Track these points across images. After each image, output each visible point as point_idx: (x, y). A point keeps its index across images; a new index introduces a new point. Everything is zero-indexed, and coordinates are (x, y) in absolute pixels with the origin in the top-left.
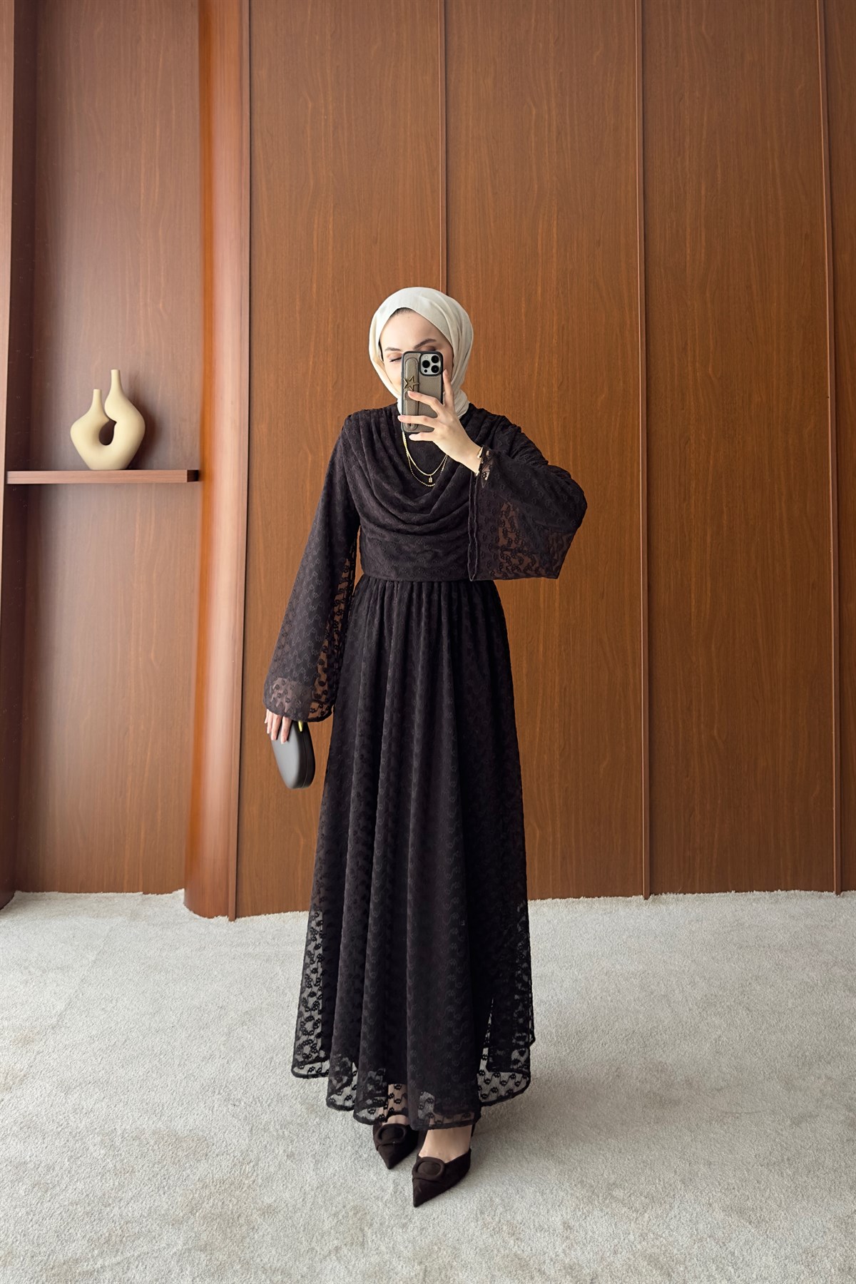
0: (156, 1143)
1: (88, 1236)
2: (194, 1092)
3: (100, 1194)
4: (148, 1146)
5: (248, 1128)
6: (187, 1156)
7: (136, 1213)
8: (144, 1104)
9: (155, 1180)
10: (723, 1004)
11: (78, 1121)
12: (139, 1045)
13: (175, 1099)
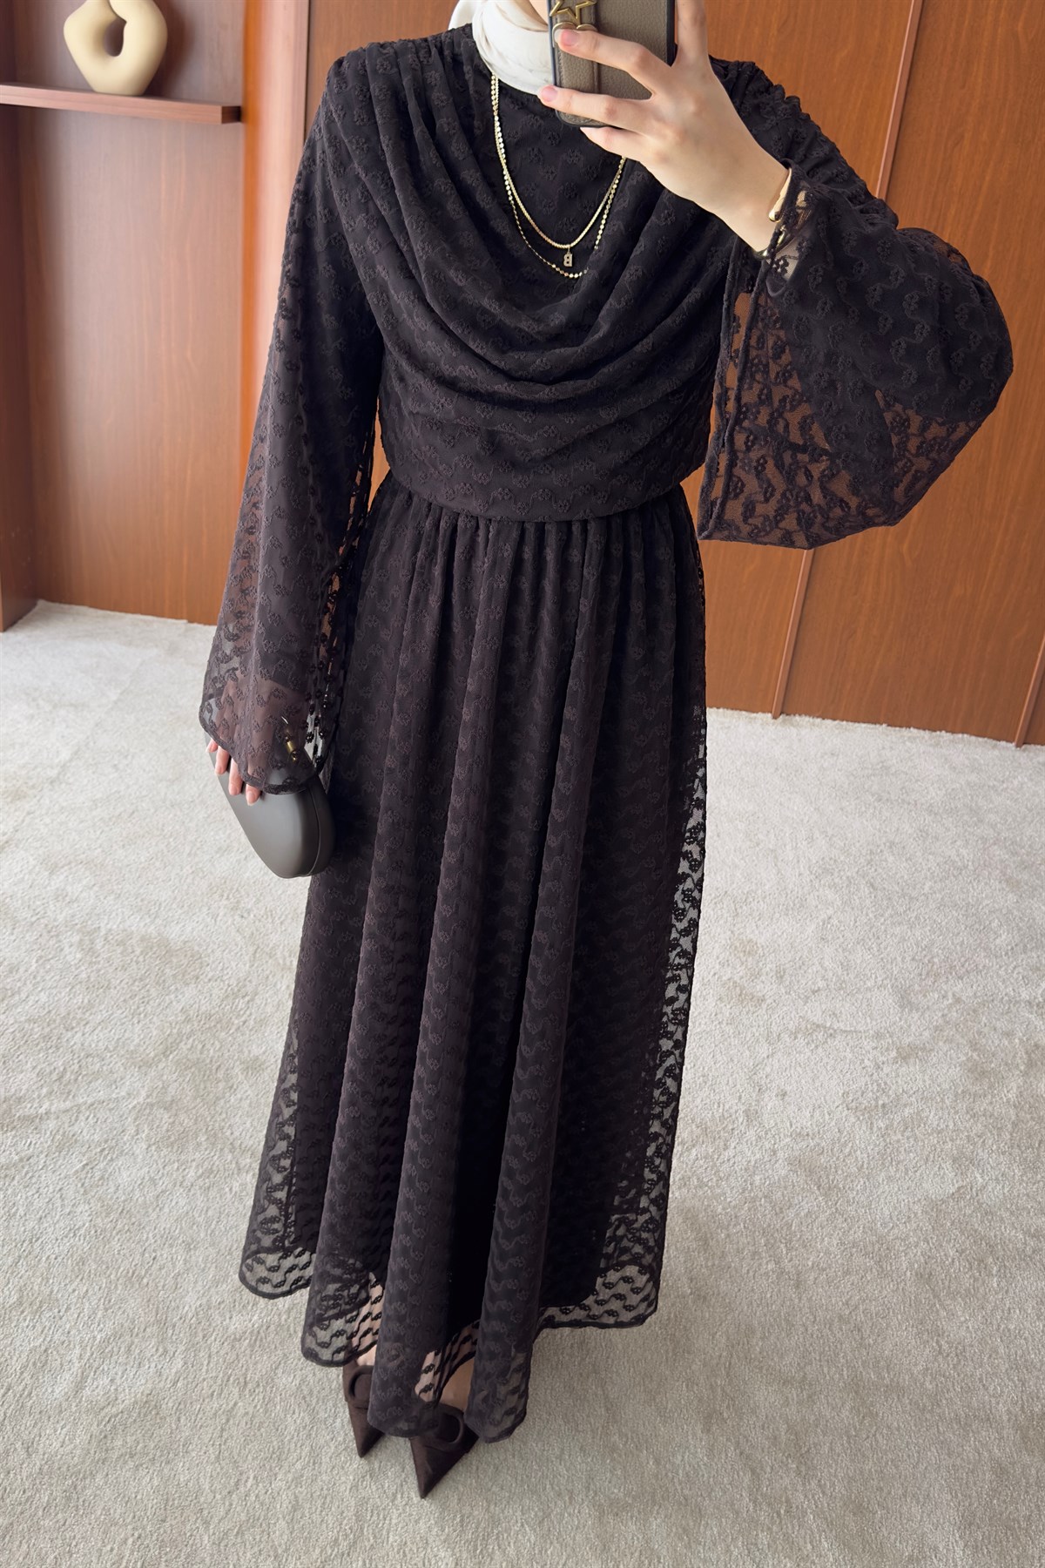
0: (142, 952)
1: (39, 1067)
2: (199, 893)
3: (63, 1012)
4: (132, 955)
5: (252, 949)
6: (174, 976)
7: (100, 1044)
8: (139, 900)
9: (131, 1002)
10: (842, 873)
11: (58, 912)
12: (148, 820)
13: (175, 898)
